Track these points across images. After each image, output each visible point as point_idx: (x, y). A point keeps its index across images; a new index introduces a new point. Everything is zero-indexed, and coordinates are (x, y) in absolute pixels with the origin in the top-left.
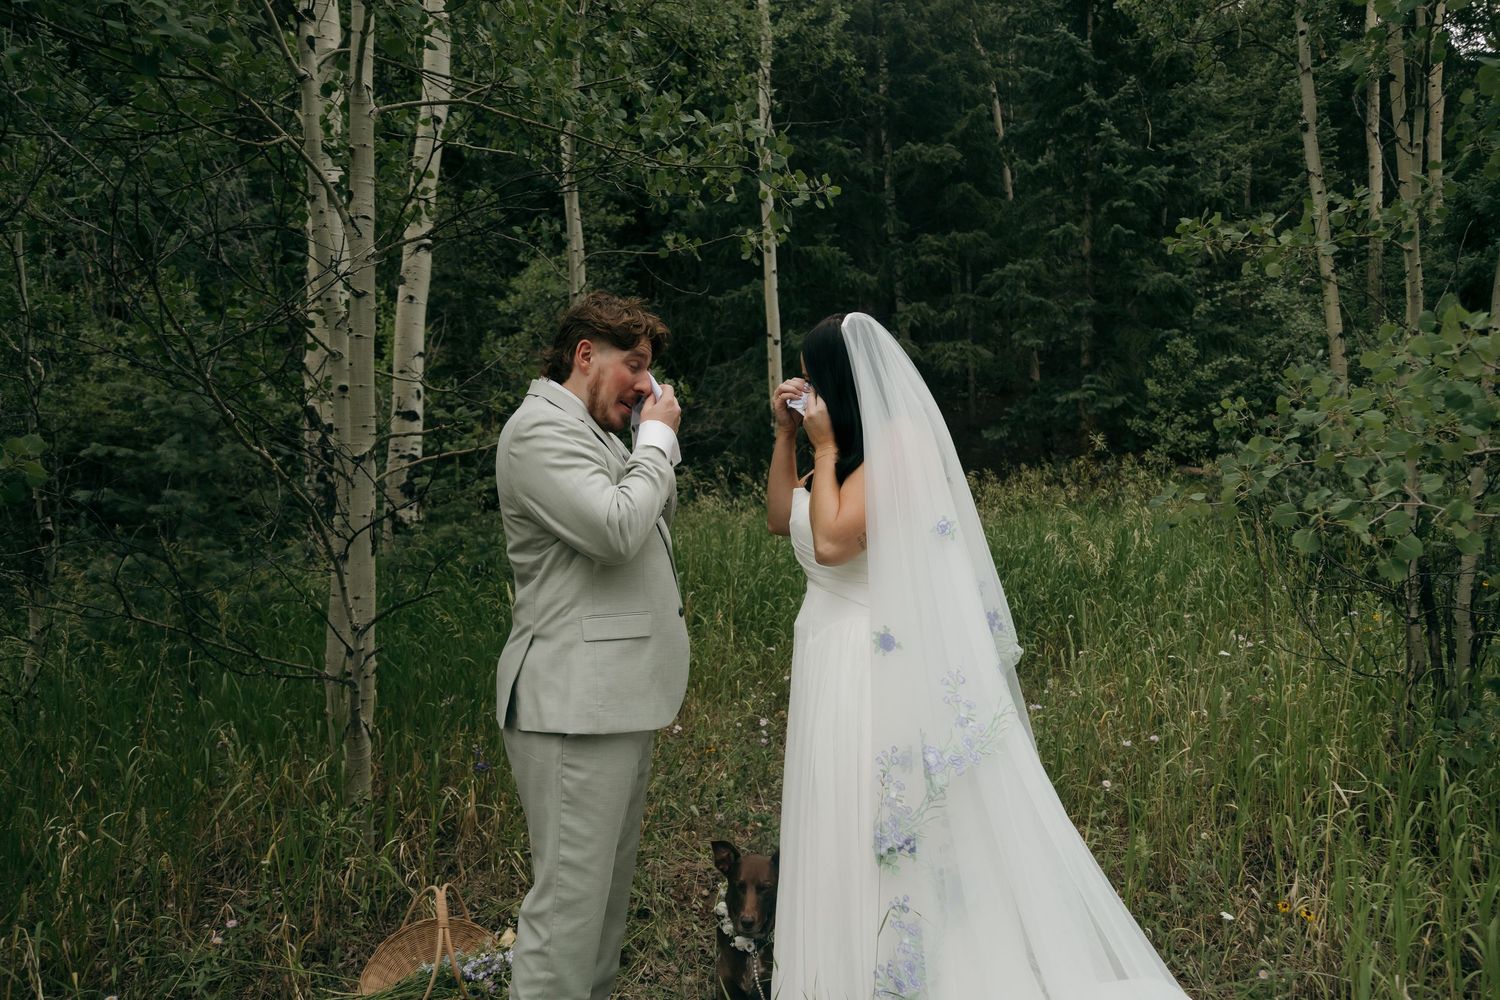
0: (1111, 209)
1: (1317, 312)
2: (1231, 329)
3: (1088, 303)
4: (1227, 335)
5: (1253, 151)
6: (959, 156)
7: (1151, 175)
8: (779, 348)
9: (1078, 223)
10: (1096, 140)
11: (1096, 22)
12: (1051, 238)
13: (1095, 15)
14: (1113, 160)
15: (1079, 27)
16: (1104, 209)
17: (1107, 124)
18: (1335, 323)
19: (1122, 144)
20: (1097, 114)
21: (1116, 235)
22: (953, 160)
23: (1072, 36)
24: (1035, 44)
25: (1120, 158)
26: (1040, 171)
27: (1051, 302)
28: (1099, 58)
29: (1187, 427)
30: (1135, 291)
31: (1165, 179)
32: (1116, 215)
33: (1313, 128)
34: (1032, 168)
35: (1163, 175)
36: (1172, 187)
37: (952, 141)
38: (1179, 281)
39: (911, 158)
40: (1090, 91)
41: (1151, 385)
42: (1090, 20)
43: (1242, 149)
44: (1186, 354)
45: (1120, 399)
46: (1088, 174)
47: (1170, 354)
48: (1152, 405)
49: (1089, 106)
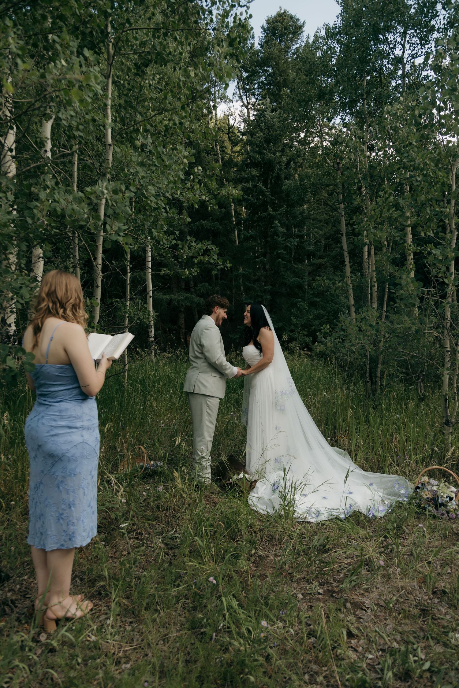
0: (277, 253)
1: (347, 298)
2: (318, 300)
3: (269, 287)
4: (317, 302)
5: (325, 234)
6: (221, 227)
7: (291, 242)
8: (151, 299)
9: (265, 257)
10: (272, 227)
11: (271, 182)
12: (255, 262)
13: (271, 180)
14: (278, 235)
15: (265, 184)
16: (275, 253)
17: (276, 222)
18: (352, 302)
19: (281, 230)
20: (272, 217)
21: (279, 262)
22: (218, 228)
23: (263, 188)
24: (249, 188)
25: (280, 235)
26: (251, 236)
27: (255, 286)
28: (272, 196)
29: (304, 335)
30: (286, 284)
31: (296, 244)
32: (279, 256)
33: (344, 235)
34: (249, 235)
35: (295, 242)
36: (298, 247)
37: (217, 220)
38: (301, 281)
39: (202, 225)
40: (270, 209)
41: (293, 320)
42: (269, 181)
43: (321, 232)
44: (304, 309)
45: (281, 324)
46: (269, 239)
47: (299, 308)
48: (293, 327)
49: (269, 214)
